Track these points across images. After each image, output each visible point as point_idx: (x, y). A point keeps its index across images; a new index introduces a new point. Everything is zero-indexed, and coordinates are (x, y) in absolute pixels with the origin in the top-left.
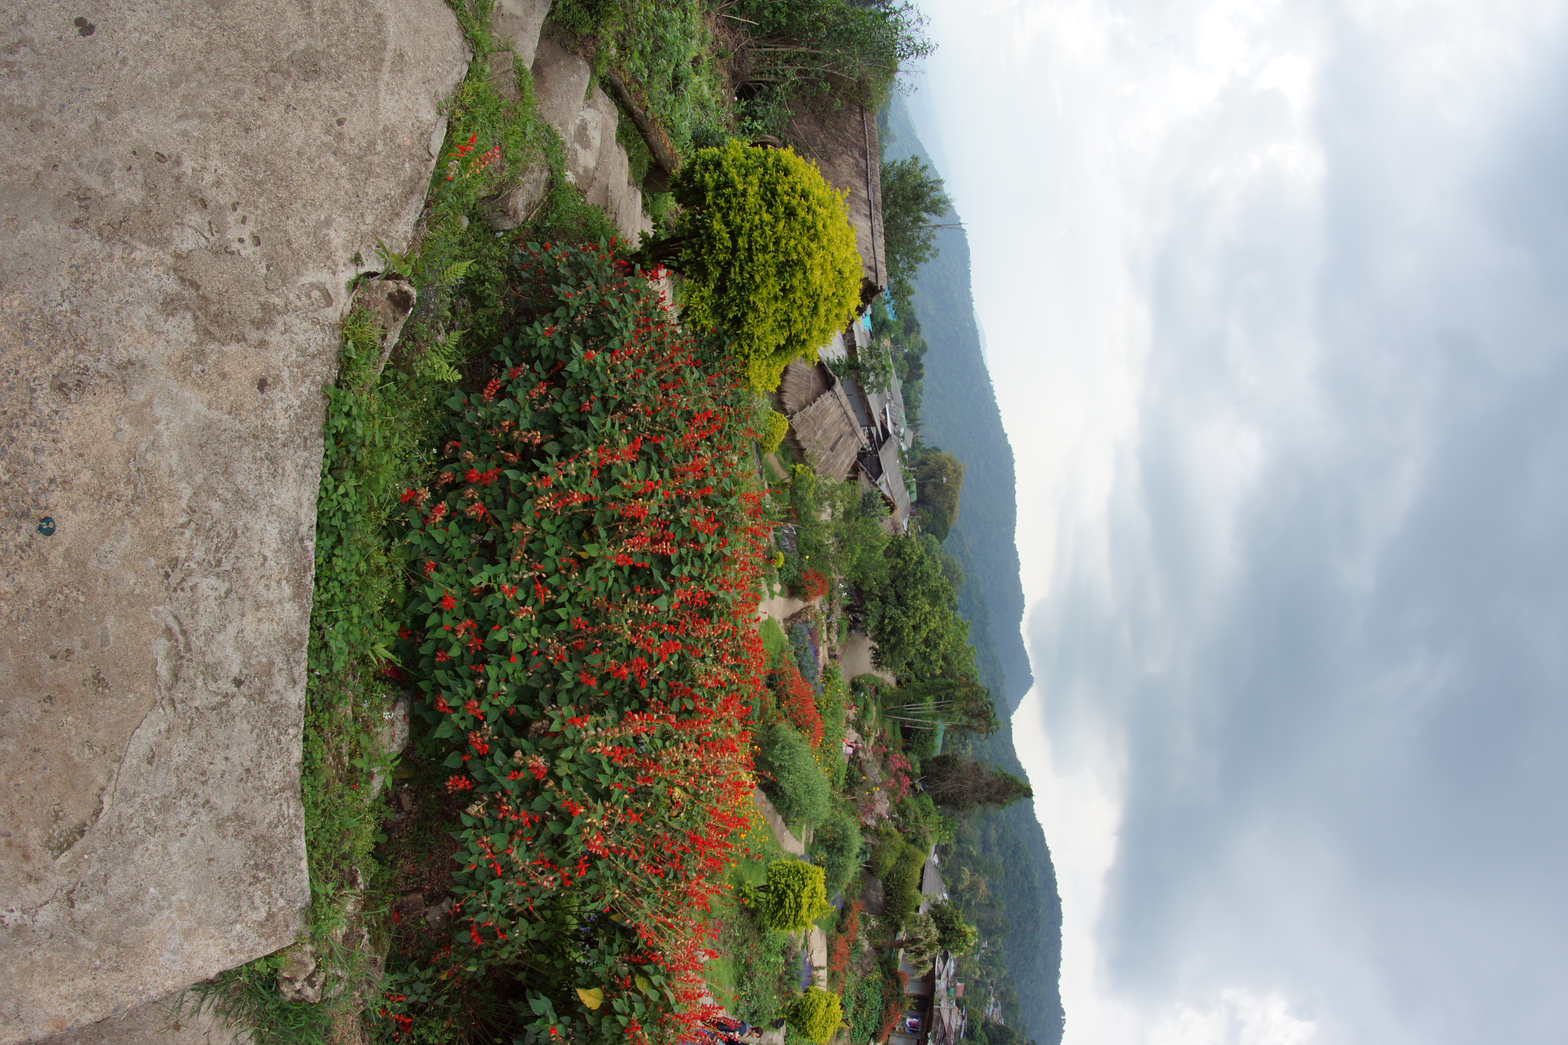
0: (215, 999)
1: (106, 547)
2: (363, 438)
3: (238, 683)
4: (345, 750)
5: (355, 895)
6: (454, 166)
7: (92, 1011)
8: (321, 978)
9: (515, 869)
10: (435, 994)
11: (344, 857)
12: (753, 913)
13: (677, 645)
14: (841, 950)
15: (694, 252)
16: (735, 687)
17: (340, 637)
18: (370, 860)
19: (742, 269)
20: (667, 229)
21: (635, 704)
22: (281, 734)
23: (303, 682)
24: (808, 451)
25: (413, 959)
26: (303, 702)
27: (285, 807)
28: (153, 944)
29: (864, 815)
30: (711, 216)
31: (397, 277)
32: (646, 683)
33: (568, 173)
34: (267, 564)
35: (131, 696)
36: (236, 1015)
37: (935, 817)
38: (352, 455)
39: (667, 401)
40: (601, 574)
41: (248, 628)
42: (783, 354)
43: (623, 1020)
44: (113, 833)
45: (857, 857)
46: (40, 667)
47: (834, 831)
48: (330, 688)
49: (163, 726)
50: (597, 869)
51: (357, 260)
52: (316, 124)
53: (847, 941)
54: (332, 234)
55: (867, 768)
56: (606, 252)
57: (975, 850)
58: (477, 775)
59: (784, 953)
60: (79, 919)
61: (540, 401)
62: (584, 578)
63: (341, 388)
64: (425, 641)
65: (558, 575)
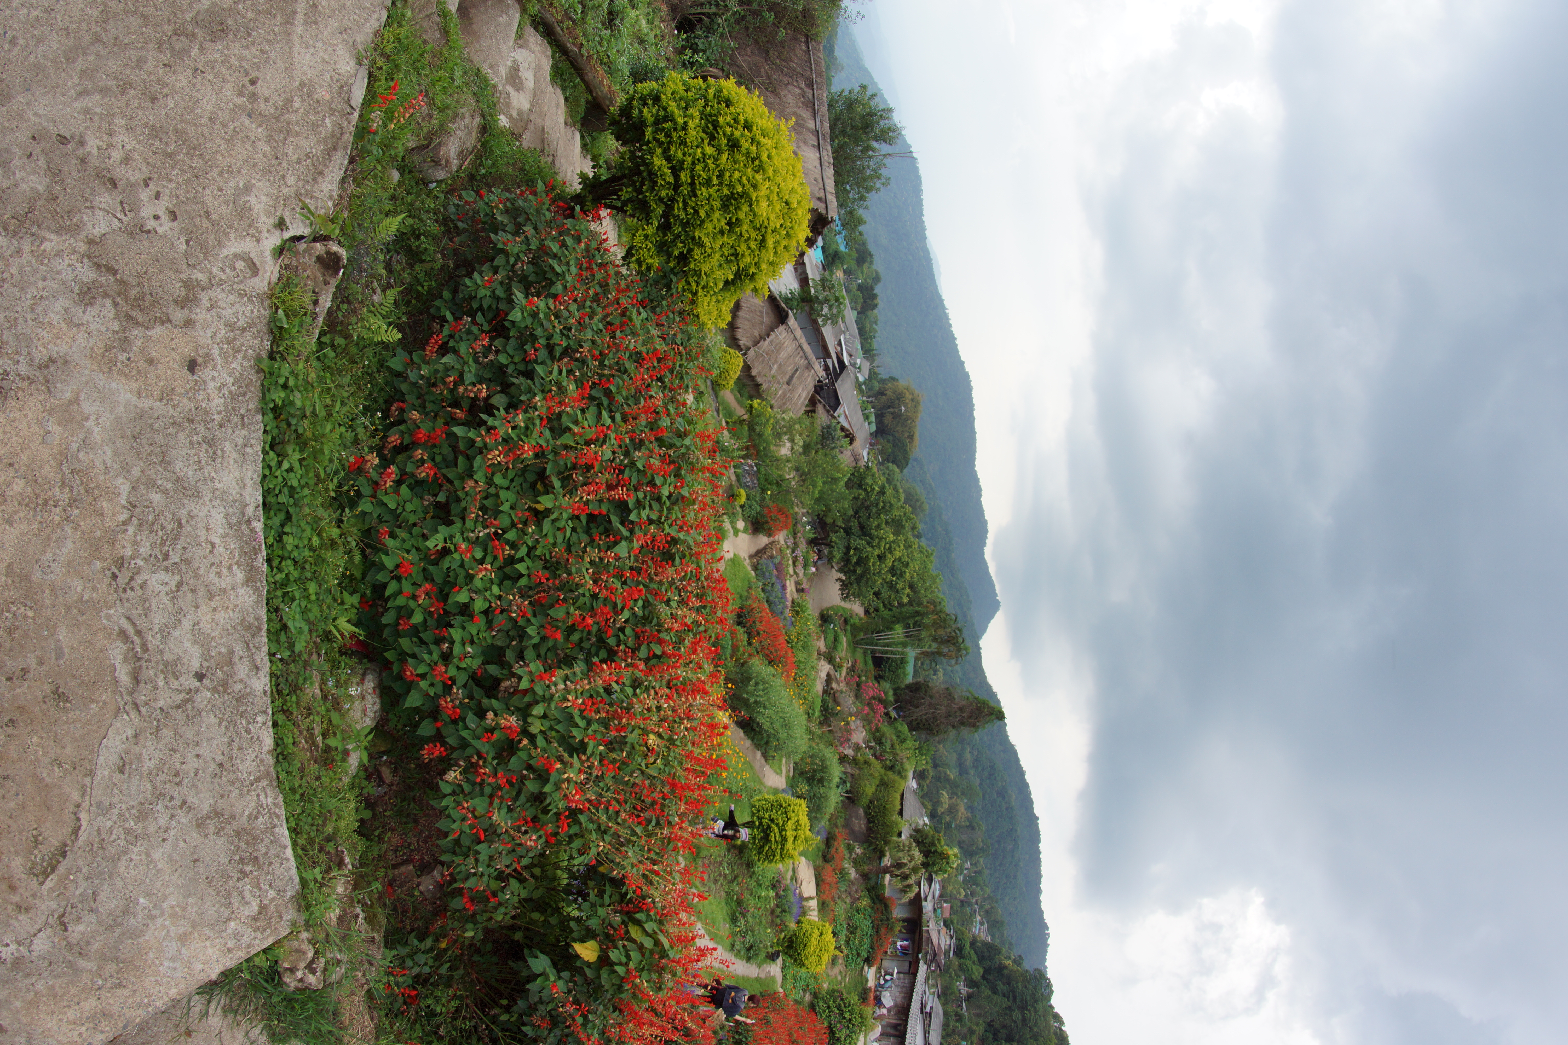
0: (221, 1000)
1: (49, 556)
2: (303, 409)
3: (200, 677)
4: (317, 731)
5: (344, 875)
6: (376, 117)
7: (102, 1032)
8: (321, 963)
9: (499, 831)
10: (437, 963)
11: (329, 839)
13: (641, 590)
14: (829, 880)
15: (635, 190)
16: (702, 628)
17: (298, 617)
18: (356, 838)
19: (685, 204)
20: (609, 169)
21: (603, 654)
22: (249, 723)
23: (266, 667)
24: (764, 386)
25: (412, 931)
26: (268, 688)
27: (262, 797)
28: (151, 955)
29: (841, 744)
30: (651, 152)
31: (325, 239)
32: (612, 632)
33: (502, 117)
34: (216, 551)
35: (93, 706)
36: (244, 1013)
37: (910, 743)
38: (293, 428)
39: (614, 344)
40: (558, 524)
41: (204, 619)
42: (732, 289)
43: (621, 970)
44: (95, 849)
45: (838, 787)
47: (812, 763)
48: (294, 670)
49: (130, 733)
50: (580, 824)
51: (281, 225)
52: (227, 86)
53: (834, 870)
54: (253, 200)
55: (841, 698)
56: (544, 195)
57: (952, 774)
58: (451, 741)
59: (773, 886)
60: (74, 942)
61: (483, 354)
62: (541, 530)
63: (275, 359)
64: (387, 610)
65: (514, 530)
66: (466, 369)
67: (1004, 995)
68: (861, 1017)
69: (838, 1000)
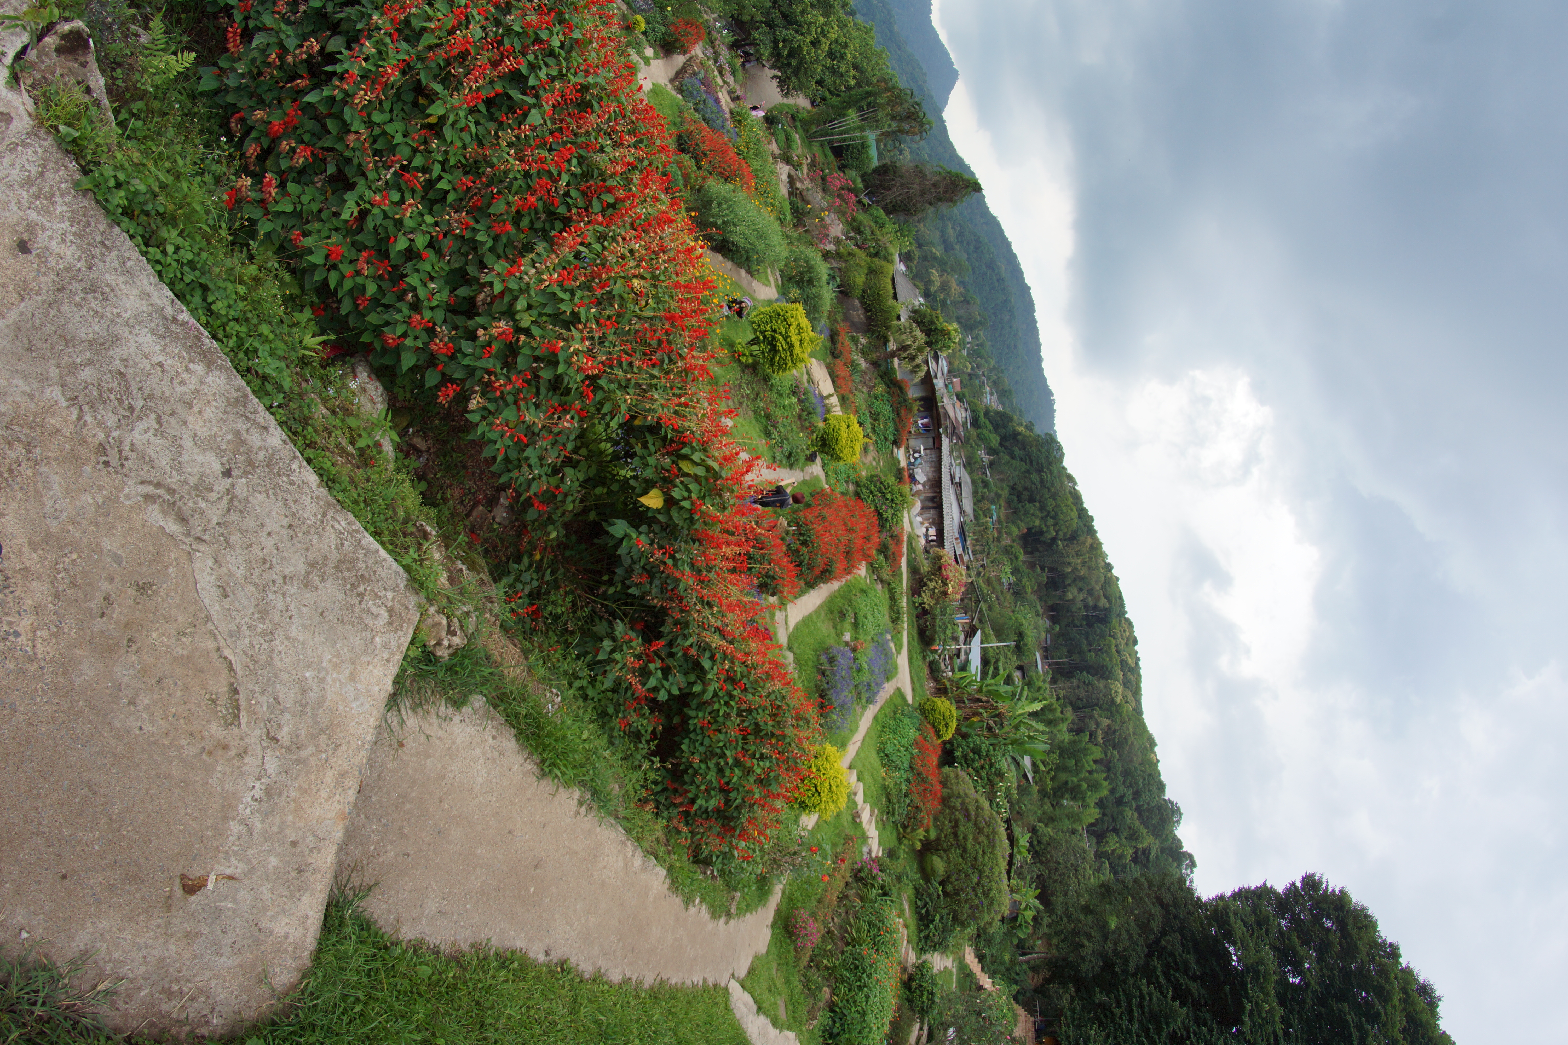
0: (405, 703)
1: (49, 503)
2: (150, 189)
3: (227, 473)
4: (344, 443)
5: (434, 543)
7: (349, 788)
8: (455, 623)
9: (536, 430)
10: (540, 574)
11: (406, 521)
12: (753, 368)
13: (570, 148)
14: (843, 374)
16: (646, 163)
17: (269, 360)
18: (425, 509)
21: (558, 225)
22: (289, 476)
23: (272, 422)
25: (508, 559)
26: (284, 437)
27: (336, 525)
28: (341, 708)
29: (821, 242)
31: (48, 29)
32: (558, 201)
34: (166, 368)
35: (171, 570)
36: (426, 701)
37: (890, 227)
38: (153, 213)
40: (458, 126)
41: (197, 427)
43: (686, 504)
44: (252, 668)
45: (828, 283)
46: (103, 632)
47: (798, 266)
48: (294, 406)
49: (210, 563)
50: (602, 388)
53: (845, 364)
55: (809, 196)
57: (938, 252)
58: (458, 375)
59: (794, 393)
60: (288, 743)
61: (291, 11)
62: (445, 140)
63: (92, 171)
64: (340, 302)
65: (418, 154)
66: (283, 37)
67: (1021, 460)
68: (901, 495)
69: (878, 484)
